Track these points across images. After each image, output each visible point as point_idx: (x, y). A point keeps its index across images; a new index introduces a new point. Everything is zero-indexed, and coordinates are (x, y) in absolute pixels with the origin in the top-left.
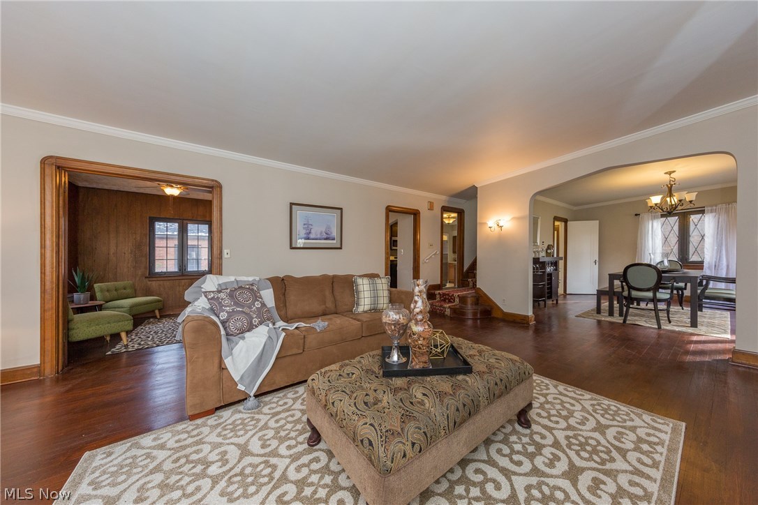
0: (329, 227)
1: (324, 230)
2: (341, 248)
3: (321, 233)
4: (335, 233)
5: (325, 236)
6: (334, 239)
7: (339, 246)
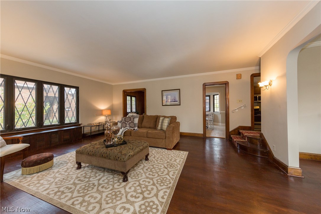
0: (175, 97)
1: (173, 98)
2: (180, 105)
3: (172, 99)
4: (177, 99)
5: (174, 100)
6: (177, 102)
7: (179, 104)
